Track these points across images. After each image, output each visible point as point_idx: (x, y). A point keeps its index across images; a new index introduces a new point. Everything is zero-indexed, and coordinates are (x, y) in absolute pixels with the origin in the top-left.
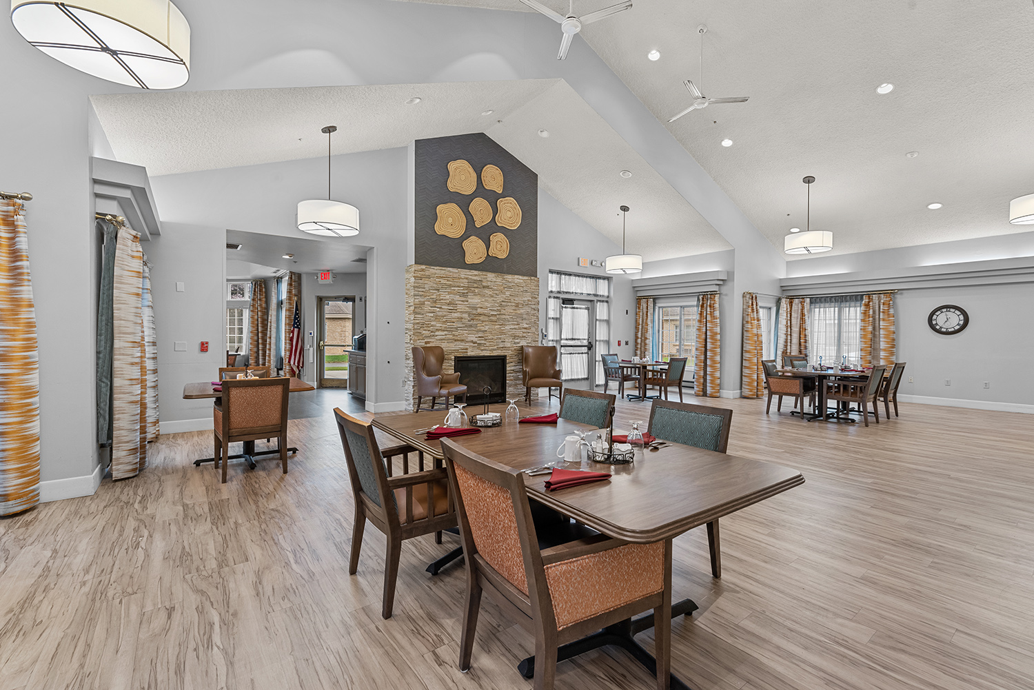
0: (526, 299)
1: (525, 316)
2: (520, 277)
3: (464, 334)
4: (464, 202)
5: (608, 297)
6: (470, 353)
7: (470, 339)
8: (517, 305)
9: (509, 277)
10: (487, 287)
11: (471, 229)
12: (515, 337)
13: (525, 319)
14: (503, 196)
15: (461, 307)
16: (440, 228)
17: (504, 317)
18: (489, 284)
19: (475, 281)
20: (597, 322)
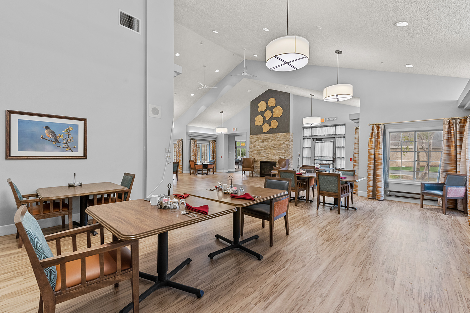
0: (284, 141)
1: (283, 148)
2: (282, 133)
3: (262, 154)
4: (262, 114)
5: (345, 134)
6: (265, 160)
7: (264, 156)
8: (280, 144)
9: (277, 134)
10: (270, 139)
11: (265, 121)
12: (280, 155)
13: (284, 149)
14: (275, 107)
15: (262, 146)
16: (256, 124)
17: (275, 148)
18: (270, 137)
19: (266, 137)
20: (337, 148)
